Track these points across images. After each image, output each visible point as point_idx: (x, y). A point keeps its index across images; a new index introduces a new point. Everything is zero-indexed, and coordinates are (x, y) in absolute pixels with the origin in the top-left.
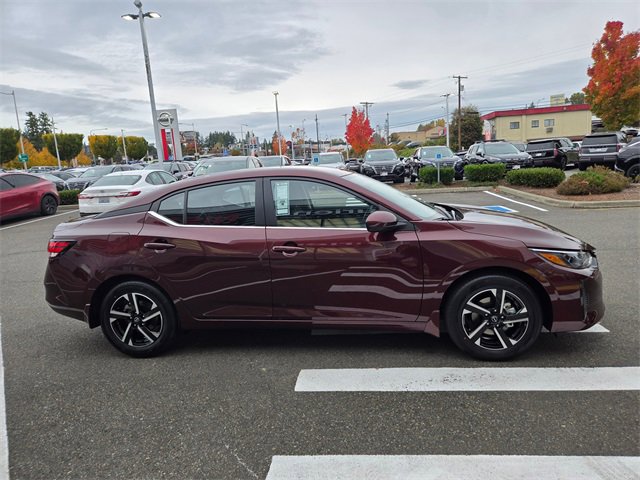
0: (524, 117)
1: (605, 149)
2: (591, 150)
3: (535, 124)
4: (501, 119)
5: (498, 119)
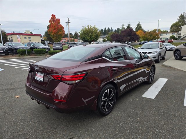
0: (22, 36)
1: (59, 47)
2: (56, 47)
3: (25, 38)
4: (14, 35)
5: (13, 35)
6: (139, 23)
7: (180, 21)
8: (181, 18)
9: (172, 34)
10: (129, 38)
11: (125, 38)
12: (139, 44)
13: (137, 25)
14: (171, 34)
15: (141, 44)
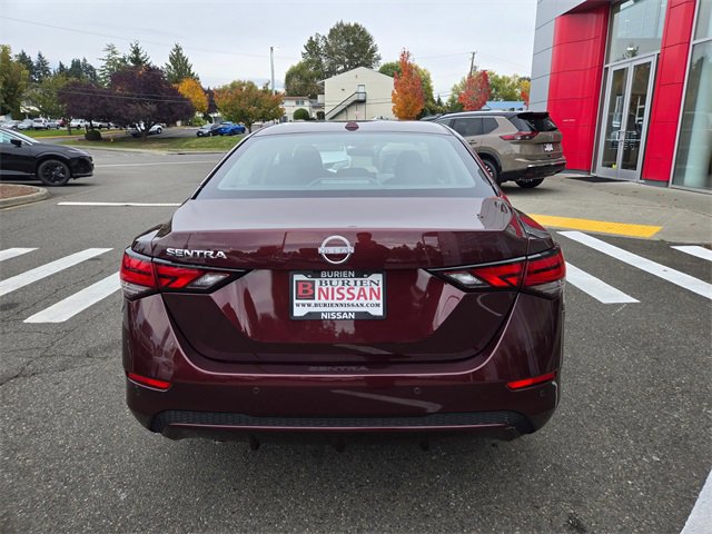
6: (178, 49)
7: (310, 61)
8: (311, 53)
9: (297, 103)
10: (154, 108)
11: (133, 106)
12: (195, 133)
13: (171, 59)
14: (294, 103)
15: (204, 135)
